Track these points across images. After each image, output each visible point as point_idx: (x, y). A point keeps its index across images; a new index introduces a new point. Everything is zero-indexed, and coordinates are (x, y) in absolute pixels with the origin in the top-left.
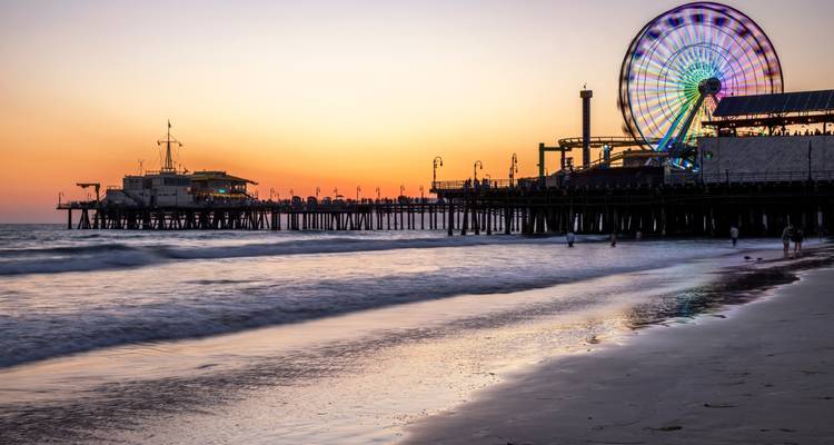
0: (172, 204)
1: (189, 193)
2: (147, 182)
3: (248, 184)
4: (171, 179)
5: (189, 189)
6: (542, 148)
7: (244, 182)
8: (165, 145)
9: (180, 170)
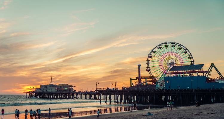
0: (51, 92)
1: (56, 89)
2: (46, 86)
3: (74, 87)
4: (52, 86)
5: (56, 88)
6: (131, 79)
7: (73, 86)
8: (51, 78)
9: (54, 84)
